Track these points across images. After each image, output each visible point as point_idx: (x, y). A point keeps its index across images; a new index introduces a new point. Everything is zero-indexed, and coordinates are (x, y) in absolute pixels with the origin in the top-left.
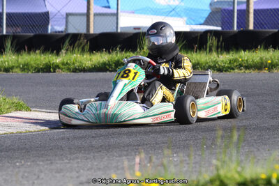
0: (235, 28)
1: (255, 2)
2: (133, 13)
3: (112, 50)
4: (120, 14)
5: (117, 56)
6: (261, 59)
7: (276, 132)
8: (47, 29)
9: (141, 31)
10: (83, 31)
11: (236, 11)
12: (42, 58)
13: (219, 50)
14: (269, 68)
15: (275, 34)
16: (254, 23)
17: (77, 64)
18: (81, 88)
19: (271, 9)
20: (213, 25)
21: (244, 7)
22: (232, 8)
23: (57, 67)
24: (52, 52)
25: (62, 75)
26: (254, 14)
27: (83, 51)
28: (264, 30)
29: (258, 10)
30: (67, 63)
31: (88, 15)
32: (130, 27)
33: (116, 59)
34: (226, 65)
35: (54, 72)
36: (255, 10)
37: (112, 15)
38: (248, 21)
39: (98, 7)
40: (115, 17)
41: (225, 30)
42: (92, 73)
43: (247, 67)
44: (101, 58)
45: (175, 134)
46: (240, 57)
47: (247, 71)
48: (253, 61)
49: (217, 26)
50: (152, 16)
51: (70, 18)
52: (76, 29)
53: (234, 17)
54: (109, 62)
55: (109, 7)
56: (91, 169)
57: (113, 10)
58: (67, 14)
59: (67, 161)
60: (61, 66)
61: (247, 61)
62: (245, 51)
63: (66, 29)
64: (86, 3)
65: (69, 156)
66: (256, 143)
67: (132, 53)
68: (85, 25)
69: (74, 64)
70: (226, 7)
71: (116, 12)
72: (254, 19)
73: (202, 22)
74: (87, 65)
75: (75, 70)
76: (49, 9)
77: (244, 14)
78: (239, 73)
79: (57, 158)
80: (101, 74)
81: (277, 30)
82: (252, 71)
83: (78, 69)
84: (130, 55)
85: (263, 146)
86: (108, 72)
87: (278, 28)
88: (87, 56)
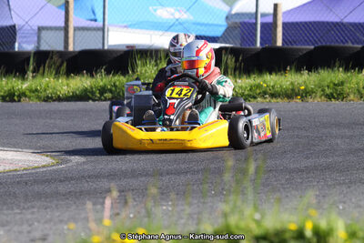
0: (258, 45)
1: (284, 13)
2: (125, 27)
3: (96, 73)
5: (102, 80)
8: (14, 46)
10: (60, 48)
11: (259, 24)
12: (4, 83)
13: (237, 72)
14: (302, 97)
15: (310, 53)
16: (283, 40)
17: (49, 91)
18: (52, 121)
21: (270, 20)
22: (254, 21)
23: (22, 94)
25: (27, 104)
26: (283, 28)
27: (58, 74)
28: (295, 46)
29: (289, 23)
30: (36, 90)
31: (66, 29)
32: (122, 45)
33: (101, 84)
34: (246, 93)
35: (19, 101)
36: (285, 25)
37: (97, 29)
38: (276, 36)
40: (100, 33)
41: (244, 47)
43: (273, 95)
44: (80, 82)
45: (173, 177)
46: (264, 82)
47: (274, 100)
48: (281, 86)
50: (152, 32)
51: (44, 33)
52: (49, 46)
53: (256, 30)
54: (92, 88)
55: (96, 20)
56: (51, 220)
57: (100, 24)
58: (39, 28)
59: (18, 211)
60: (28, 93)
61: (273, 87)
62: (271, 74)
64: (63, 13)
65: (22, 204)
66: (284, 188)
67: (122, 78)
70: (247, 20)
72: (283, 34)
74: (63, 92)
75: (47, 99)
76: (17, 21)
77: (269, 28)
78: (262, 103)
79: (5, 208)
80: (80, 104)
81: (312, 47)
82: (279, 100)
83: (52, 98)
84: (119, 79)
85: (293, 192)
86: (91, 101)
87: (313, 44)
88: (62, 81)
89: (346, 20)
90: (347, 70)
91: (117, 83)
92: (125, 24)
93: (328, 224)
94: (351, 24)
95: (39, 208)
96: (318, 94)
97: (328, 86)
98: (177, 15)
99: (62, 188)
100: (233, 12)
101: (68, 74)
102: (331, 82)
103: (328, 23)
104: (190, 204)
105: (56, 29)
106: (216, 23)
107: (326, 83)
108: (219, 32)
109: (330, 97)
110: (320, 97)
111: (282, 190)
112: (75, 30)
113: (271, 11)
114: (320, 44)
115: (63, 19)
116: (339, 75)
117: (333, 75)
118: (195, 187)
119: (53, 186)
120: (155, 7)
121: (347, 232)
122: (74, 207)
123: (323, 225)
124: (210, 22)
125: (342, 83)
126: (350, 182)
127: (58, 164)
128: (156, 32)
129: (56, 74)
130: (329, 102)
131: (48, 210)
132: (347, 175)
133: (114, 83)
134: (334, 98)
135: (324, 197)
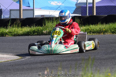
0: (88, 15)
1: (96, 3)
2: (41, 9)
3: (32, 26)
4: (35, 9)
5: (34, 28)
7: (108, 60)
8: (1, 17)
9: (44, 17)
11: (88, 7)
13: (81, 25)
14: (104, 33)
15: (106, 17)
16: (96, 12)
17: (15, 33)
19: (104, 6)
20: (78, 14)
21: (91, 5)
22: (86, 6)
23: (6, 34)
24: (4, 27)
25: (8, 37)
26: (96, 8)
27: (18, 26)
28: (101, 15)
29: (98, 6)
30: (11, 32)
31: (20, 10)
32: (40, 15)
33: (34, 29)
35: (5, 36)
37: (31, 10)
38: (94, 11)
39: (25, 6)
40: (33, 11)
41: (83, 16)
42: (23, 36)
43: (93, 32)
44: (26, 29)
46: (90, 28)
47: (94, 34)
48: (96, 29)
49: (79, 14)
52: (15, 17)
54: (30, 31)
55: (30, 7)
58: (10, 10)
60: (8, 33)
61: (93, 29)
62: (92, 25)
63: (10, 17)
64: (19, 5)
68: (19, 15)
69: (14, 32)
70: (83, 5)
71: (33, 8)
72: (96, 10)
73: (72, 12)
74: (20, 33)
75: (15, 35)
76: (2, 7)
77: (91, 8)
78: (90, 35)
80: (27, 37)
81: (107, 15)
83: (16, 35)
86: (30, 36)
88: (20, 29)
91: (39, 29)
95: (19, 74)
96: (109, 32)
100: (78, 2)
101: (22, 26)
102: (114, 27)
107: (112, 28)
109: (113, 33)
110: (110, 33)
111: (98, 66)
112: (23, 10)
117: (114, 25)
120: (50, 1)
122: (30, 73)
127: (22, 59)
130: (113, 35)
133: (38, 29)
134: (115, 33)
135: (112, 68)
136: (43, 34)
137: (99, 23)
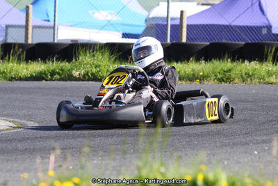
0: (169, 41)
1: (188, 17)
2: (71, 26)
3: (49, 60)
5: (53, 65)
6: (193, 70)
7: (205, 138)
10: (22, 41)
14: (200, 80)
15: (207, 47)
16: (187, 37)
17: (13, 74)
18: (15, 95)
21: (177, 22)
22: (166, 23)
26: (187, 29)
28: (196, 43)
29: (191, 25)
30: (4, 72)
31: (26, 27)
32: (68, 40)
33: (51, 68)
36: (189, 27)
37: (50, 27)
38: (181, 35)
40: (52, 30)
42: (28, 82)
44: (36, 67)
48: (185, 72)
50: (90, 30)
51: (10, 30)
53: (167, 30)
54: (45, 71)
55: (49, 21)
57: (51, 23)
58: (6, 26)
61: (179, 72)
62: (177, 62)
66: (185, 148)
67: (67, 63)
69: (10, 73)
70: (160, 22)
72: (187, 33)
74: (23, 74)
75: (12, 79)
77: (177, 29)
80: (36, 83)
81: (208, 43)
82: (184, 82)
83: (15, 78)
84: (66, 65)
85: (191, 151)
86: (44, 81)
87: (209, 41)
88: (23, 65)
89: (233, 24)
90: (233, 60)
91: (64, 68)
92: (70, 24)
93: (215, 176)
94: (237, 26)
95: (2, 161)
96: (212, 78)
97: (219, 73)
98: (109, 18)
99: (20, 146)
100: (151, 16)
101: (27, 61)
102: (222, 69)
103: (220, 25)
104: (114, 159)
105: (19, 27)
106: (137, 24)
107: (218, 70)
108: (140, 31)
109: (221, 80)
110: (214, 80)
111: (183, 149)
112: (33, 28)
113: (179, 16)
114: (214, 41)
115: (25, 19)
116: (227, 64)
117: (223, 64)
118: (119, 147)
119: (14, 144)
120: (93, 11)
121: (228, 182)
122: (28, 160)
123: (211, 177)
124: (134, 24)
125: (230, 70)
126: (234, 144)
127: (18, 128)
128: (93, 31)
129: (18, 60)
130: (220, 84)
131: (9, 162)
132: (231, 139)
133: (62, 68)
134: (224, 81)
135: (214, 155)
136: (71, 78)
137: (191, 59)
